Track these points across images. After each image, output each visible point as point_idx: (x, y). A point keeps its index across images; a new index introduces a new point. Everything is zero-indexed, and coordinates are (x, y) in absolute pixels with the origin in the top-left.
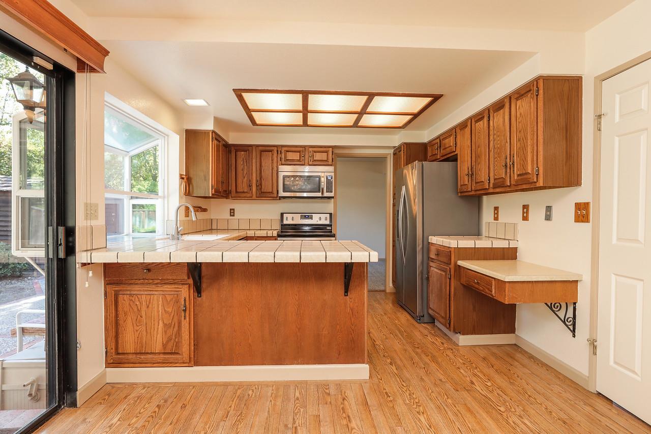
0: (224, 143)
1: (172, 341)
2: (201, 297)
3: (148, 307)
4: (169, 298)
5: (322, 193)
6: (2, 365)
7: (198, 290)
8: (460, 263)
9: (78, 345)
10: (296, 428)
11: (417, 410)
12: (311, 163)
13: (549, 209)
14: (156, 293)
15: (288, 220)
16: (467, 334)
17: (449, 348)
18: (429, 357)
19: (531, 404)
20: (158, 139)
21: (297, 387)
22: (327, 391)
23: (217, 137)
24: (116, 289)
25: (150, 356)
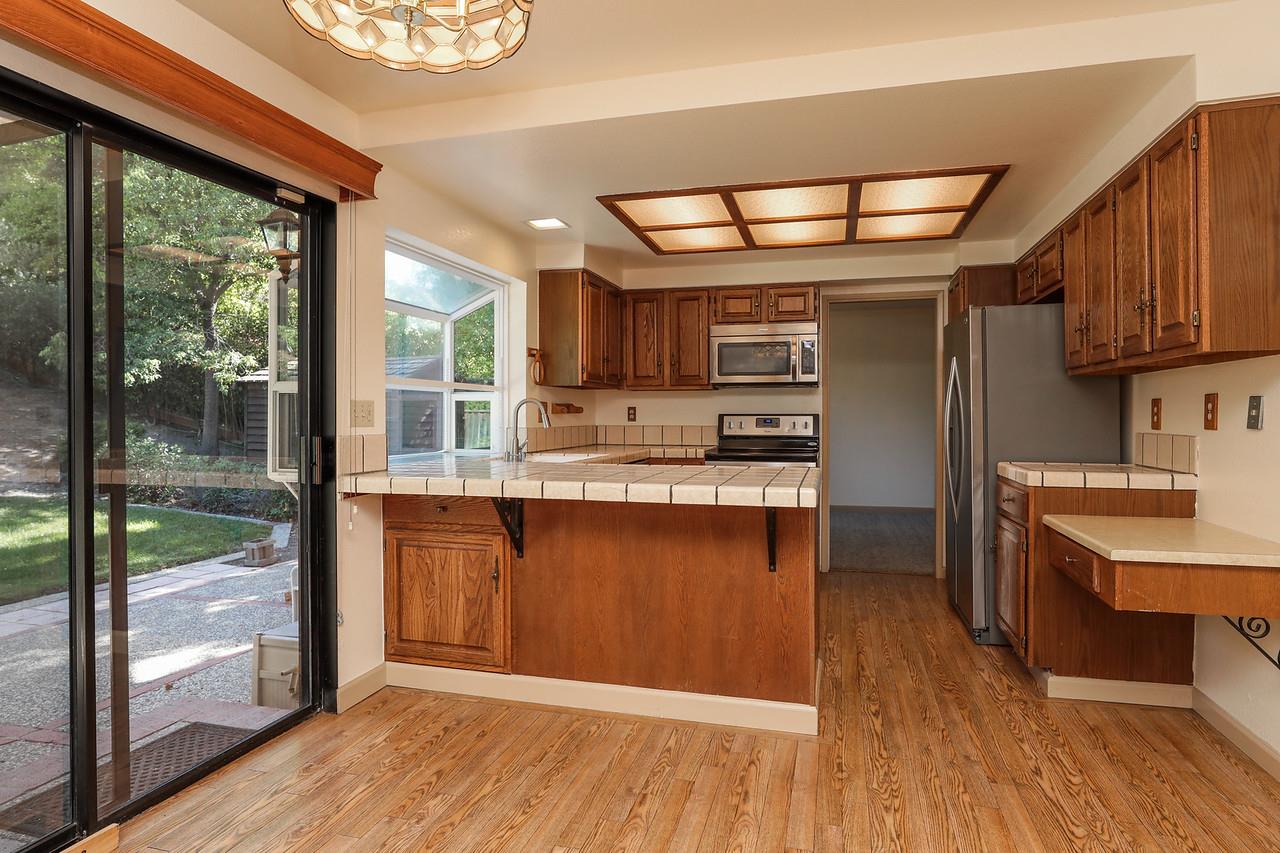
0: (610, 289)
1: (478, 628)
2: (522, 557)
3: (443, 568)
4: (473, 555)
5: (794, 377)
6: (260, 640)
7: (518, 546)
8: (1049, 519)
9: (339, 619)
10: (645, 796)
11: (887, 803)
12: (772, 318)
13: (1255, 402)
14: (454, 546)
15: (732, 429)
16: (1068, 674)
17: (1021, 700)
18: (965, 713)
19: (1160, 834)
20: (493, 291)
21: (677, 730)
22: (727, 745)
23: (592, 280)
24: (400, 536)
25: (446, 649)
